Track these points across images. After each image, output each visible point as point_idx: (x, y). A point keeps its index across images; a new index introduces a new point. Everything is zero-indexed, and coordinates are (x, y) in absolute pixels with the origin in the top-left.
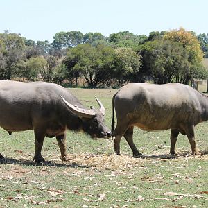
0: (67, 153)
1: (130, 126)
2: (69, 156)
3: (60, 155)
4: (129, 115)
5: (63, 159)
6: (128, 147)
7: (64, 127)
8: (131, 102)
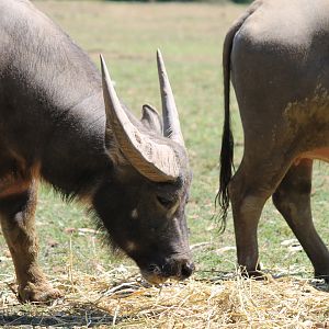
0: (40, 268)
1: (295, 161)
2: (48, 283)
3: (12, 277)
4: (294, 113)
5: (25, 296)
6: (292, 245)
7: (30, 164)
8: (301, 55)
